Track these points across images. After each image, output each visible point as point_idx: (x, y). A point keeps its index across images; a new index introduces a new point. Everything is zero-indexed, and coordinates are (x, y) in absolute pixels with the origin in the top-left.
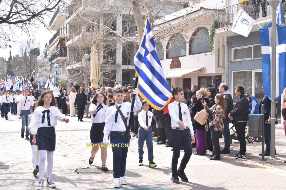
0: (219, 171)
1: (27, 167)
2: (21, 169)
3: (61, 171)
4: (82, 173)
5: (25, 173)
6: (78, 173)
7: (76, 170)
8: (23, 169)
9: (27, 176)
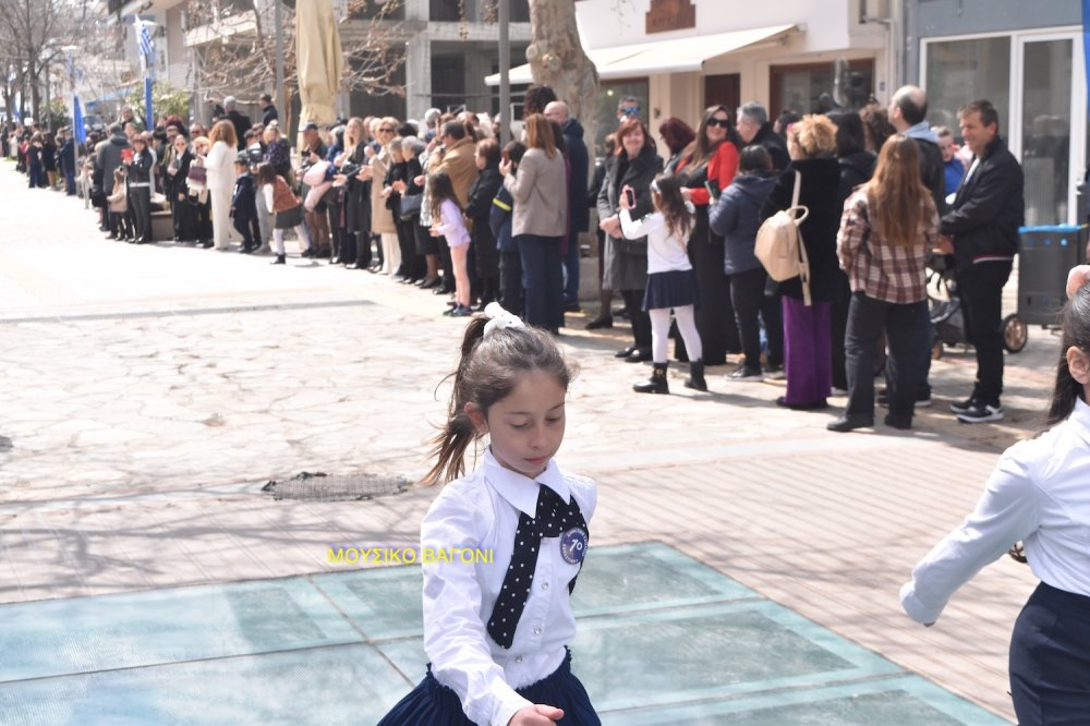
0: (896, 479)
1: (47, 477)
2: (24, 483)
3: (200, 489)
4: (296, 498)
5: (43, 502)
6: (279, 497)
7: (269, 485)
8: (32, 484)
9: (51, 514)
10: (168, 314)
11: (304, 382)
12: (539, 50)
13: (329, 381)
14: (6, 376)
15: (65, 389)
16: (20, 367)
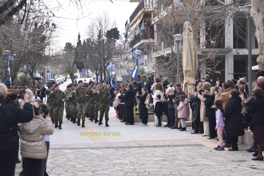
10: (133, 147)
11: (171, 173)
12: (261, 58)
13: (179, 173)
14: (75, 167)
15: (92, 172)
16: (80, 164)
